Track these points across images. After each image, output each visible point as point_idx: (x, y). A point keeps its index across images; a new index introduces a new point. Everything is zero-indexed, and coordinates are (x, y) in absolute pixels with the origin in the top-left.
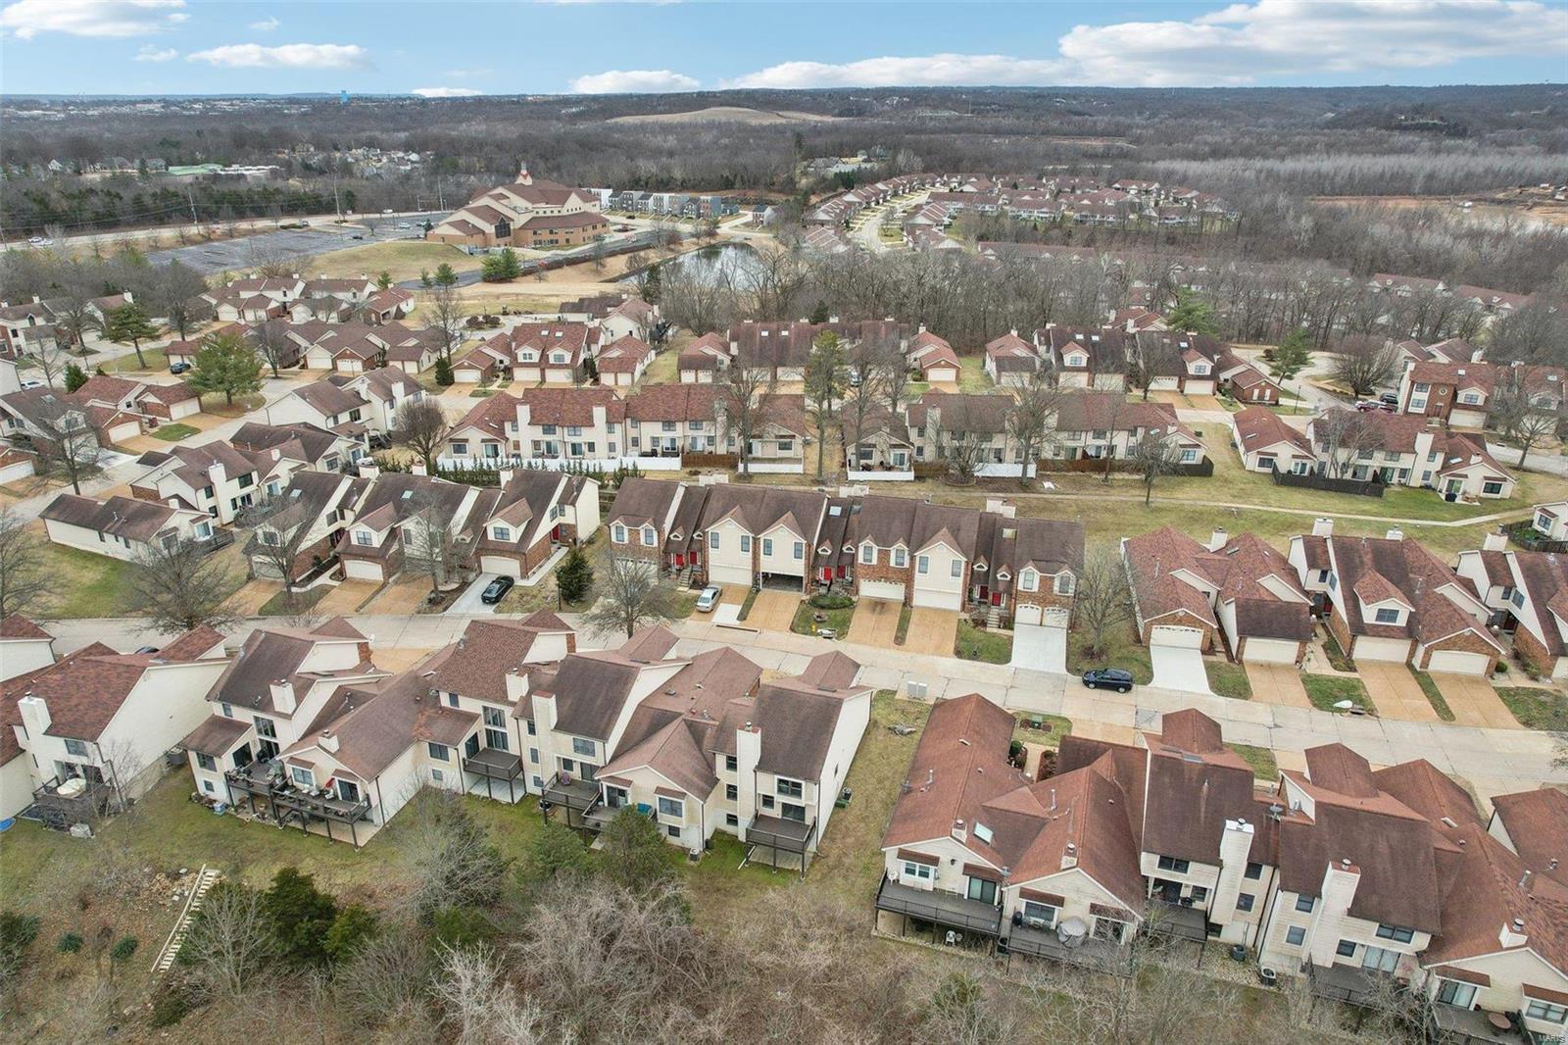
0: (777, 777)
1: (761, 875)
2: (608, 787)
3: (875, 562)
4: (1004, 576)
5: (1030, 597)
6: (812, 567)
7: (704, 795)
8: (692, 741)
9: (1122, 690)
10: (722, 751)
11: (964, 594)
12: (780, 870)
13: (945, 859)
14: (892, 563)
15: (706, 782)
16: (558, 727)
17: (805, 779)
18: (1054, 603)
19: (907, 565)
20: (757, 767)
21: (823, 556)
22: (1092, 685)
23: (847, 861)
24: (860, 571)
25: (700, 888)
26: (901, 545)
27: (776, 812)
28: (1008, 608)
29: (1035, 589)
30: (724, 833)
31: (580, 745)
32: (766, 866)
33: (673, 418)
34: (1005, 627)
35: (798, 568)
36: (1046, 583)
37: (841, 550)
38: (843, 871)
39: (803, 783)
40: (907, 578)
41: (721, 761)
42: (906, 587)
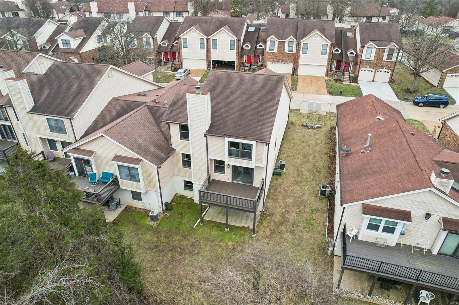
0: (227, 139)
1: (215, 233)
2: (75, 159)
3: (276, 50)
4: (352, 53)
5: (370, 63)
6: (240, 56)
7: (159, 161)
8: (151, 118)
9: (442, 106)
10: (175, 121)
11: (328, 66)
12: (232, 228)
13: (417, 213)
14: (286, 51)
15: (162, 152)
16: (34, 110)
17: (255, 140)
18: (382, 67)
19: (294, 51)
20: (207, 132)
21: (246, 50)
22: (421, 105)
23: (291, 218)
24: (267, 56)
25: (156, 247)
26: (292, 38)
27: (227, 176)
28: (354, 72)
29: (372, 58)
30: (182, 197)
31: (53, 123)
32: (219, 225)
33: (168, 10)
34: (353, 82)
35: (231, 56)
36: (379, 54)
37: (256, 47)
38: (289, 227)
39: (254, 143)
40: (295, 59)
41: (175, 131)
42: (294, 65)
